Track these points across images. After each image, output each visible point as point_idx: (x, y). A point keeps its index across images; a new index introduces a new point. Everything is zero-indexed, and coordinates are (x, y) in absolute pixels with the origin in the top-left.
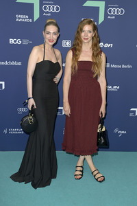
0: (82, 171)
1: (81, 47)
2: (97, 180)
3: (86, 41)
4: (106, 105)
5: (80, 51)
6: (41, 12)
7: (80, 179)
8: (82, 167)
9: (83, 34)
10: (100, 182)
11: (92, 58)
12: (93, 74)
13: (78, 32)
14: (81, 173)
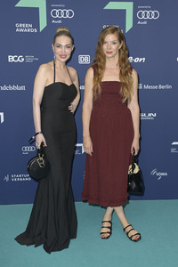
0: (110, 228)
1: (104, 64)
2: (130, 238)
3: (110, 55)
4: (140, 139)
5: (103, 68)
6: (49, 18)
7: (108, 238)
8: (110, 222)
9: (105, 47)
10: (135, 241)
11: (120, 78)
12: (123, 98)
13: (99, 44)
14: (109, 230)
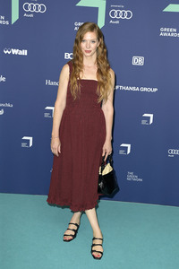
0: (76, 231)
1: (82, 62)
3: (88, 54)
5: (81, 66)
7: (69, 241)
8: (76, 224)
9: (83, 45)
13: (77, 41)
14: (73, 233)
